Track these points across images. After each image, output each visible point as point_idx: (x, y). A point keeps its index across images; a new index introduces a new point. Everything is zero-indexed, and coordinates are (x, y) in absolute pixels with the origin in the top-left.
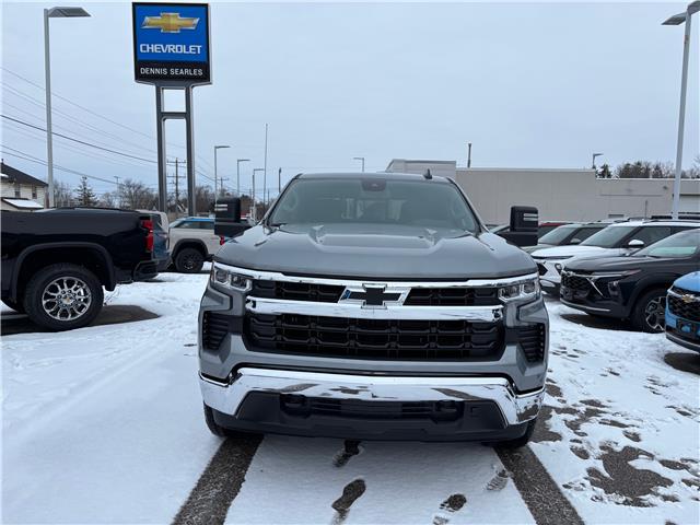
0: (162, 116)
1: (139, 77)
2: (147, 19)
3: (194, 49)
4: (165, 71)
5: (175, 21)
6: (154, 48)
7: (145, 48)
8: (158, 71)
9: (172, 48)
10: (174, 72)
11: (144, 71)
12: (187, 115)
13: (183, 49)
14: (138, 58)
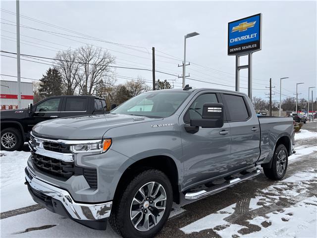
0: (238, 68)
1: (230, 53)
2: (234, 28)
3: (253, 36)
4: (240, 49)
5: (245, 25)
6: (236, 40)
7: (232, 41)
8: (237, 49)
9: (243, 38)
10: (244, 48)
11: (232, 50)
12: (249, 66)
13: (248, 37)
14: (230, 45)
